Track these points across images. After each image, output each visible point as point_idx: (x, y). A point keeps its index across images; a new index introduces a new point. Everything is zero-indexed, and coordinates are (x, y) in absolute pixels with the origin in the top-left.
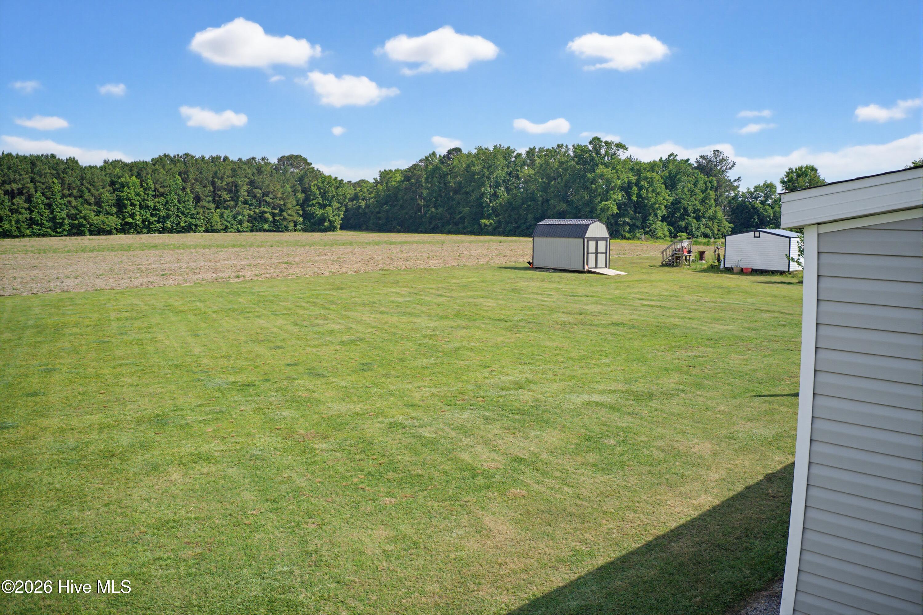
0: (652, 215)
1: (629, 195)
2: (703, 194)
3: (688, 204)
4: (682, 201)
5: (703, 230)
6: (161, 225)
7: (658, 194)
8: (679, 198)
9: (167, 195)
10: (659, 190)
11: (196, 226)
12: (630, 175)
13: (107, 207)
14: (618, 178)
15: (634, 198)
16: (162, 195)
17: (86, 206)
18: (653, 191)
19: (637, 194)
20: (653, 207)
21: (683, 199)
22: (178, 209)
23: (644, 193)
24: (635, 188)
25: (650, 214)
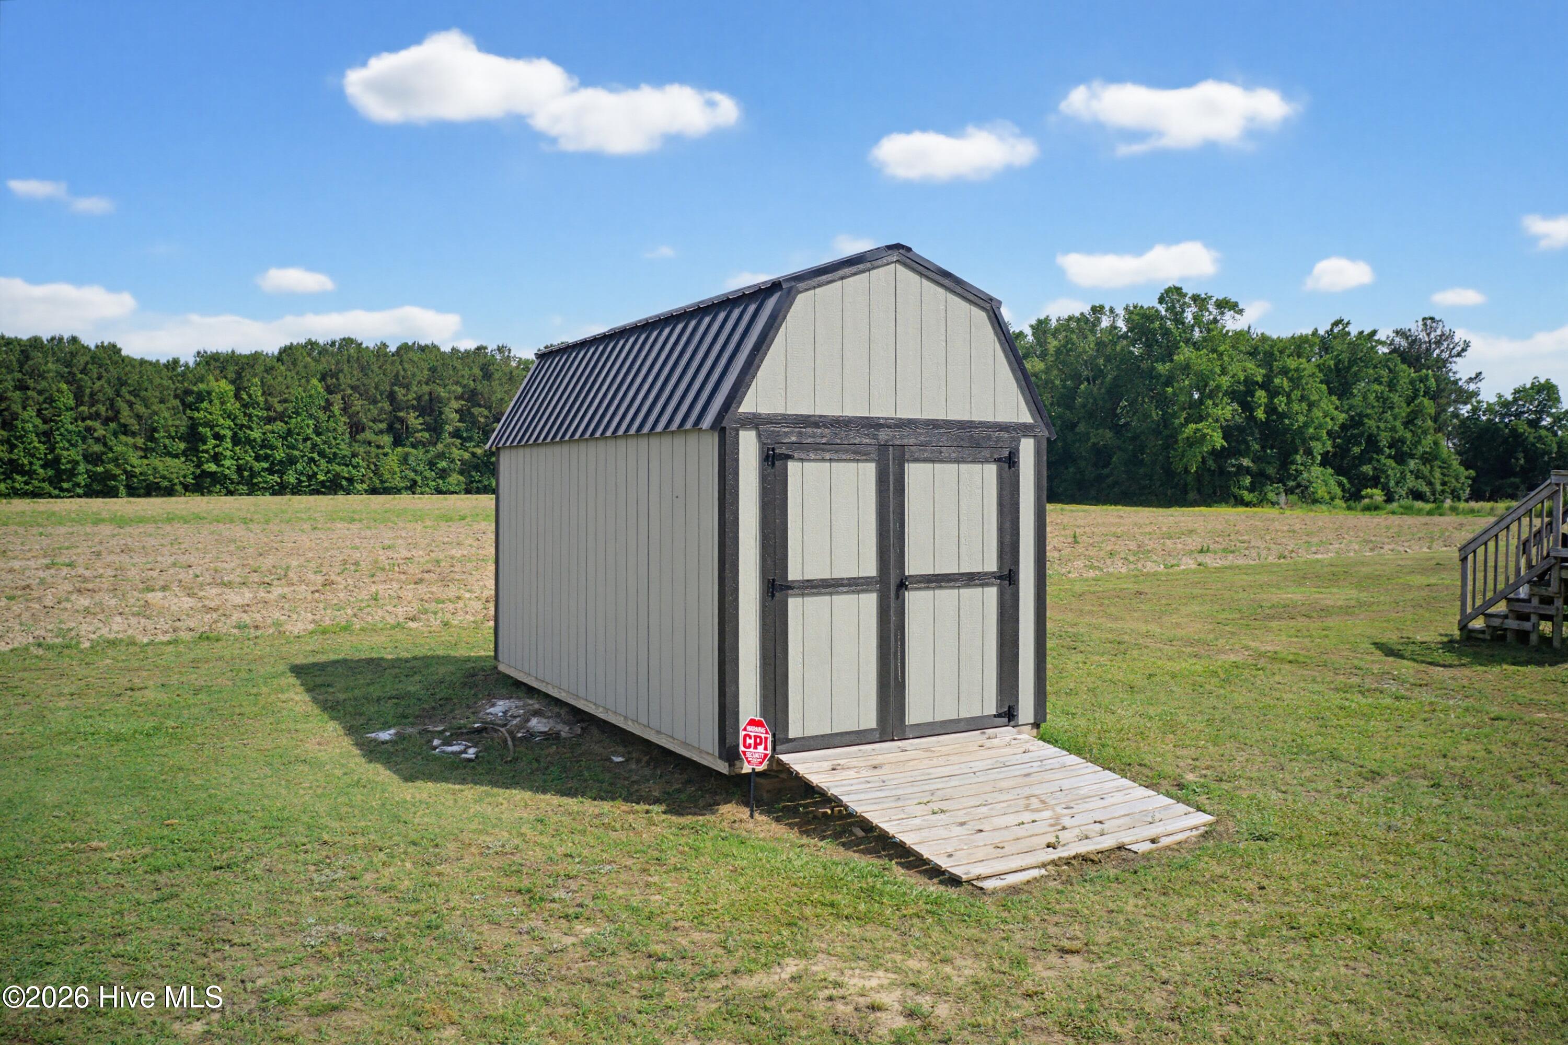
0: (1301, 452)
1: (1247, 407)
2: (1409, 405)
3: (1378, 427)
4: (1366, 420)
5: (1411, 485)
6: (276, 478)
7: (1311, 405)
8: (1357, 414)
9: (290, 417)
10: (1314, 397)
11: (350, 480)
12: (1250, 365)
13: (167, 441)
14: (1224, 372)
15: (1260, 414)
16: (281, 417)
17: (123, 438)
18: (1302, 398)
19: (1266, 405)
20: (1302, 433)
21: (1367, 416)
22: (314, 445)
23: (1281, 402)
24: (1261, 395)
25: (1296, 452)
